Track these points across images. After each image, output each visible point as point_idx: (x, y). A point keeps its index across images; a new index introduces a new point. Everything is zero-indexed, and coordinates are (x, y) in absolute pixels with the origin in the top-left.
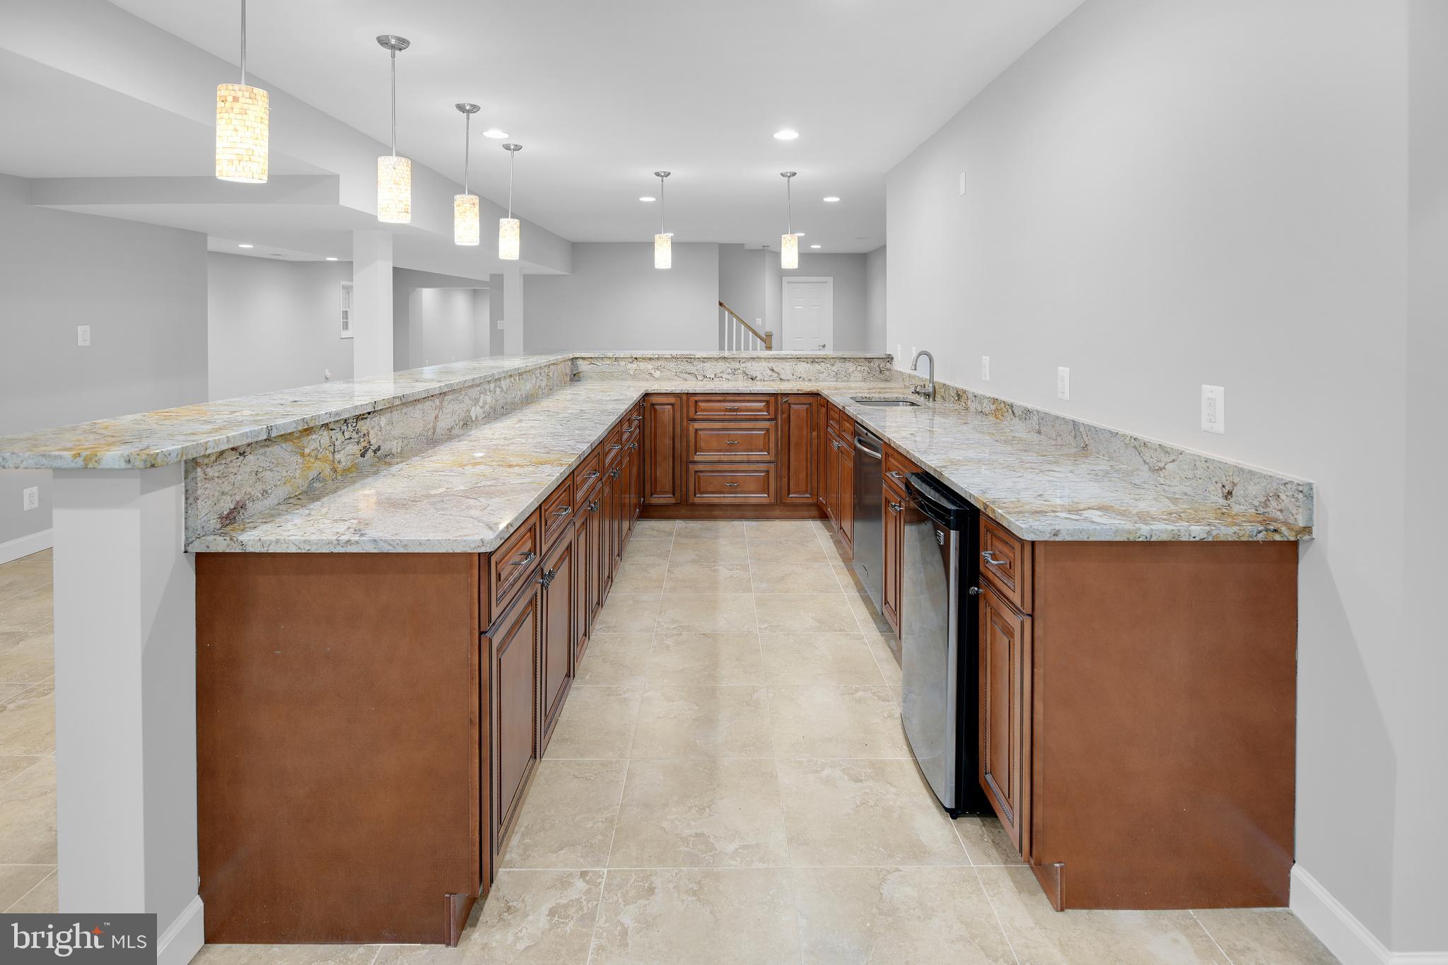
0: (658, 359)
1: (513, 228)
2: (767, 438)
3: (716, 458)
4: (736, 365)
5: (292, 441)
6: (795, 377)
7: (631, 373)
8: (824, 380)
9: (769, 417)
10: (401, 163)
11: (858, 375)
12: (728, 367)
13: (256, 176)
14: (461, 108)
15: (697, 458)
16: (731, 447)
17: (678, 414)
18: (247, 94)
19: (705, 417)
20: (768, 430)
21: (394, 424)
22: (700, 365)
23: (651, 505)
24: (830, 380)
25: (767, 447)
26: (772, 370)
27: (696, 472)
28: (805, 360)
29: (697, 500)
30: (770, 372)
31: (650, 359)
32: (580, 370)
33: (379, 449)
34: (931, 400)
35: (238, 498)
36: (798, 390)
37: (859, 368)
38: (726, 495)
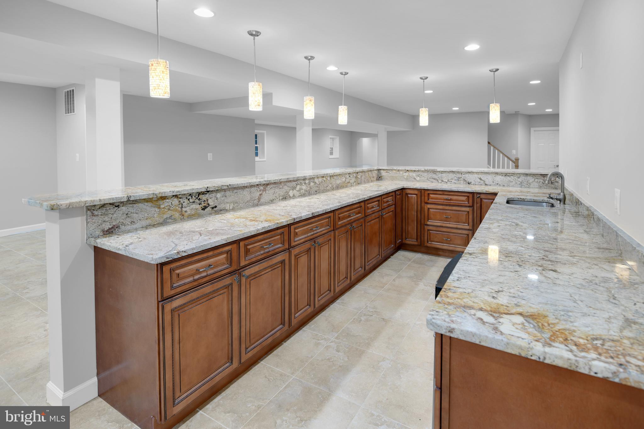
0: (418, 171)
1: (343, 110)
2: (467, 216)
3: (439, 224)
4: (460, 176)
5: (151, 202)
6: (494, 183)
7: (405, 177)
8: (513, 186)
9: (468, 205)
10: (256, 85)
11: (536, 185)
12: (455, 177)
13: (161, 95)
14: (306, 58)
15: (428, 223)
16: (447, 219)
17: (419, 200)
18: (156, 62)
19: (433, 202)
20: (468, 212)
21: (227, 197)
22: (440, 175)
23: (406, 244)
24: (517, 186)
25: (467, 222)
26: (481, 179)
27: (428, 230)
28: (501, 174)
29: (429, 245)
30: (479, 180)
31: (415, 171)
32: (382, 175)
33: (216, 207)
34: (562, 203)
35: (114, 224)
36: (486, 191)
37: (536, 180)
38: (444, 244)
